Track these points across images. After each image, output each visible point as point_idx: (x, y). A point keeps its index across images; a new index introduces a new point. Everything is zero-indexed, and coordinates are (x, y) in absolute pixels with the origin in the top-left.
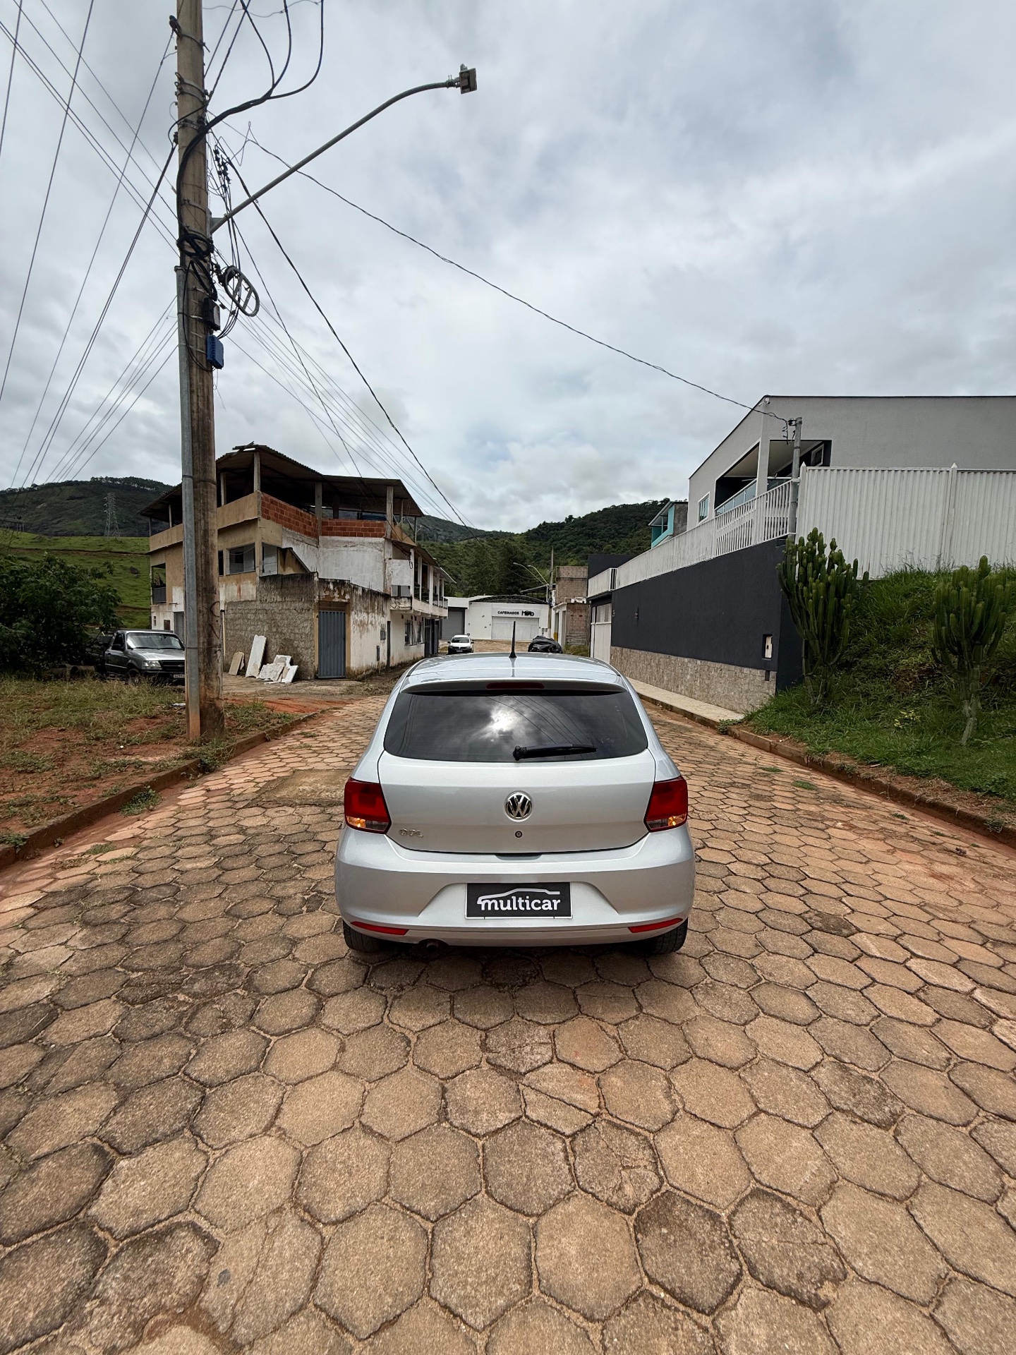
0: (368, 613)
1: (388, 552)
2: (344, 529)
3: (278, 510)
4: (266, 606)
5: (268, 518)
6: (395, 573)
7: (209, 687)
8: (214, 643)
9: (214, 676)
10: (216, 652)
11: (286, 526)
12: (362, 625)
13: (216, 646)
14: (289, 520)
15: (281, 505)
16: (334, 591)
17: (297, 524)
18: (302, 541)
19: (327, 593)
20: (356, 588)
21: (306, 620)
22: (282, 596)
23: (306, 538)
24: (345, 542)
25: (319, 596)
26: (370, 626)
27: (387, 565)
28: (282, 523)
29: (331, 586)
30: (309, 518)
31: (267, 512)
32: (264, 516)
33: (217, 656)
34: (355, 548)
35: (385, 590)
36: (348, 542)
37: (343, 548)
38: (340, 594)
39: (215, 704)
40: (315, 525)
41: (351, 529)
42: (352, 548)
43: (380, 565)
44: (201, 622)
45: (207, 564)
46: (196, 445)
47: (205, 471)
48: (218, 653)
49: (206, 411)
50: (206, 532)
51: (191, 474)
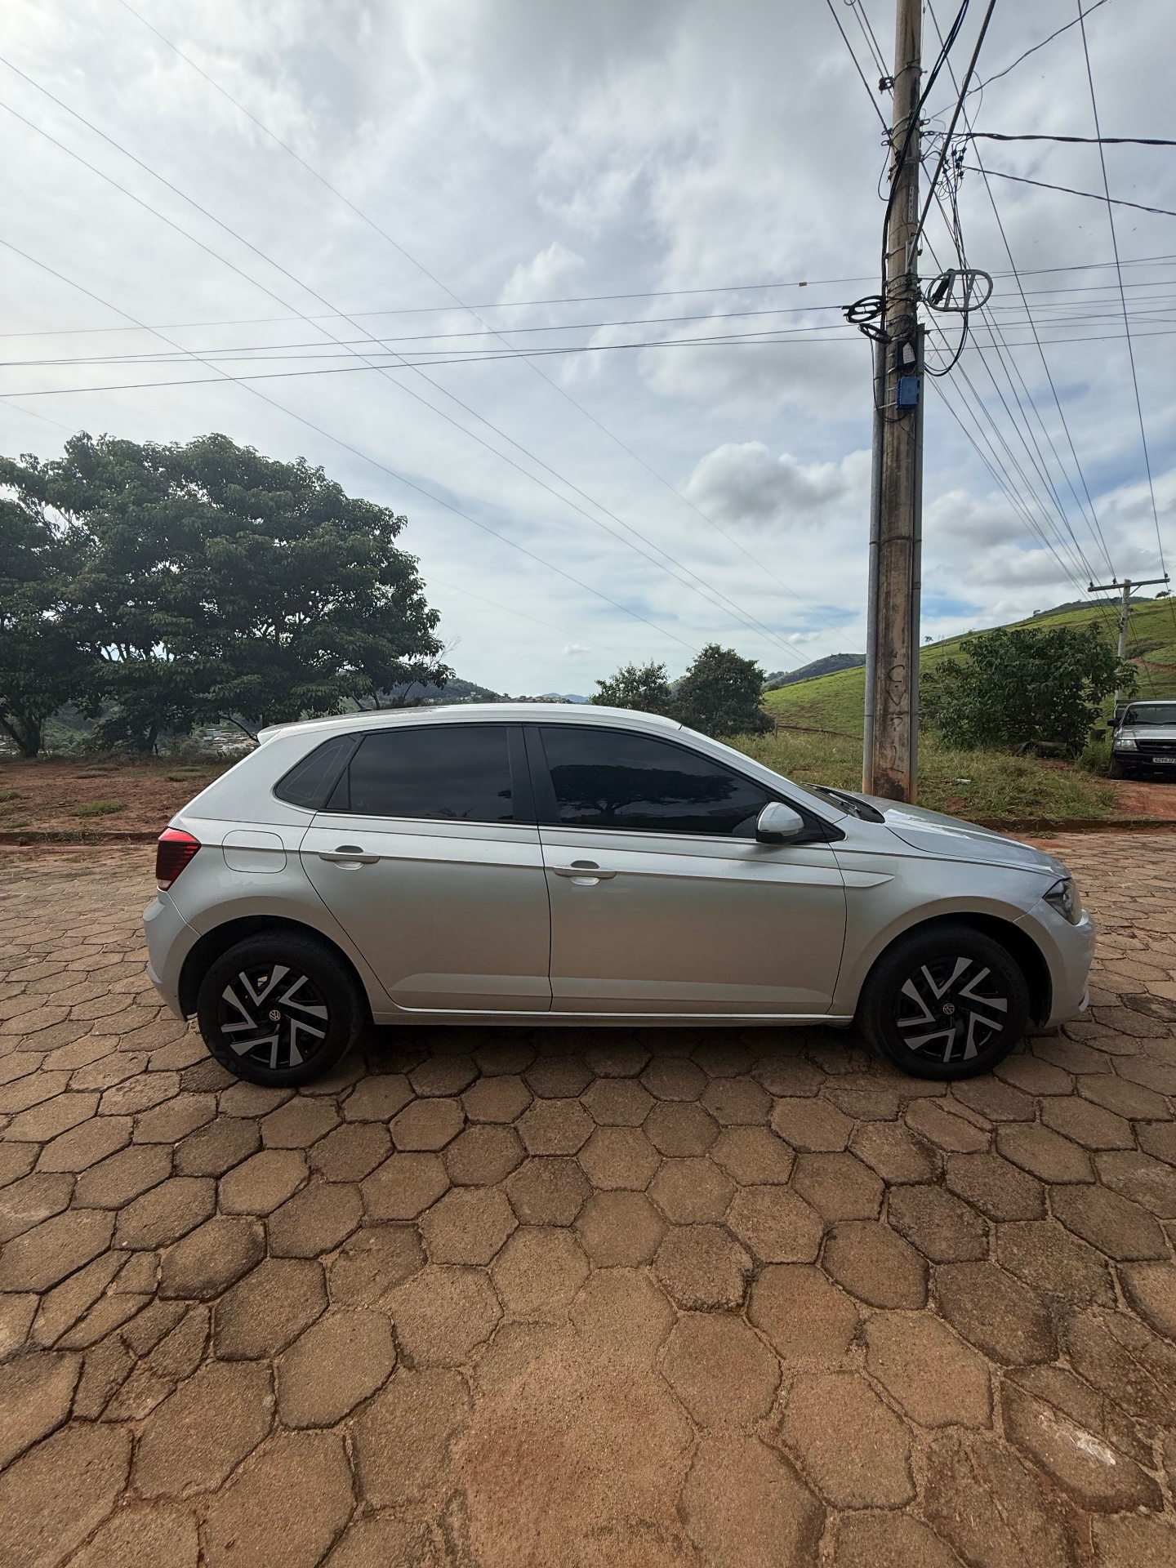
7: (883, 756)
8: (891, 710)
9: (888, 745)
10: (892, 719)
13: (893, 714)
33: (893, 724)
39: (887, 775)
44: (879, 689)
45: (887, 627)
46: (883, 506)
47: (890, 530)
48: (896, 721)
49: (894, 465)
50: (888, 594)
51: (875, 540)
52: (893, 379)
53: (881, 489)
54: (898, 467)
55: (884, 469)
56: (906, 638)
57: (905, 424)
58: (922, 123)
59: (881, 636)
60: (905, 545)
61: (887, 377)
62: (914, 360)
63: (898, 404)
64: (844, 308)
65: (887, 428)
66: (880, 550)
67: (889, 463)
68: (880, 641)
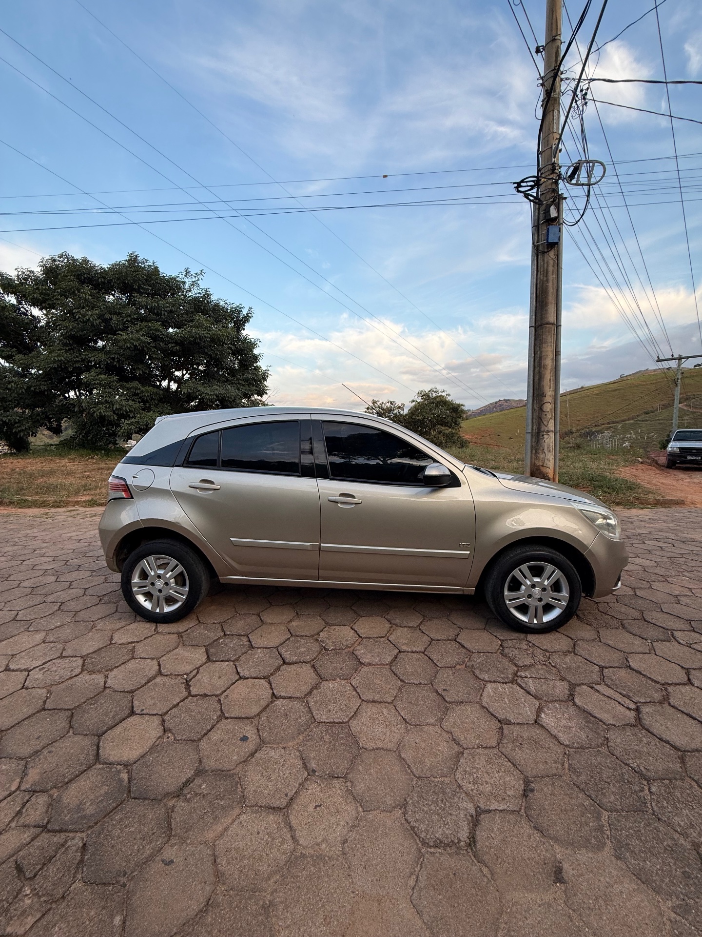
7: (537, 458)
8: (542, 429)
9: (540, 451)
10: (543, 435)
13: (543, 432)
33: (543, 438)
39: (540, 469)
44: (535, 417)
45: (541, 379)
46: (538, 305)
47: (542, 319)
48: (546, 436)
49: (545, 279)
50: (541, 358)
51: (533, 325)
52: (544, 226)
53: (537, 293)
54: (547, 281)
55: (538, 282)
56: (552, 385)
57: (552, 254)
58: (562, 73)
59: (536, 384)
60: (551, 328)
61: (540, 226)
62: (557, 215)
63: (547, 241)
64: (514, 183)
65: (540, 257)
66: (536, 331)
67: (541, 278)
68: (536, 386)
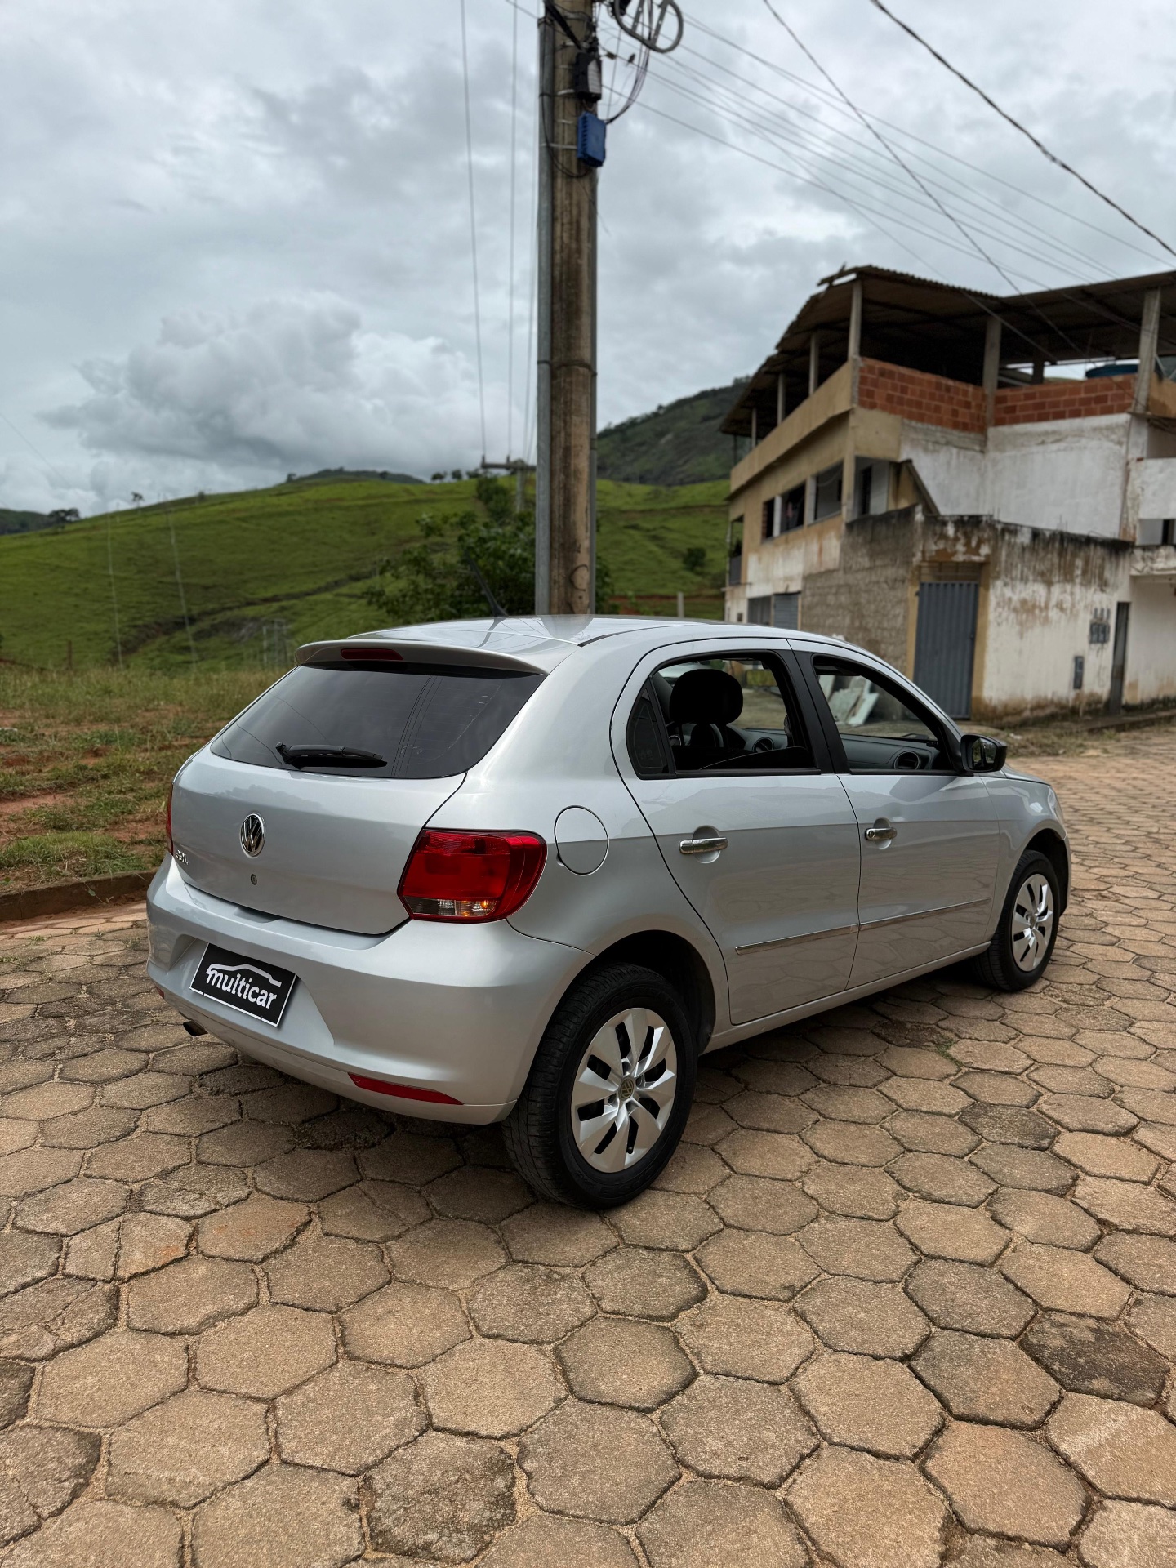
0: (1049, 584)
1: (1136, 444)
2: (1042, 405)
3: (894, 388)
4: (851, 579)
5: (873, 406)
6: (1148, 492)
11: (911, 416)
12: (1027, 608)
14: (919, 405)
15: (902, 377)
16: (956, 539)
17: (937, 409)
18: (948, 443)
19: (941, 545)
20: (1011, 530)
21: (899, 602)
22: (872, 555)
23: (955, 435)
24: (1039, 435)
25: (923, 552)
26: (1053, 614)
27: (1133, 474)
28: (902, 413)
29: (950, 530)
30: (965, 393)
31: (870, 394)
32: (862, 404)
34: (1062, 445)
35: (1124, 529)
36: (1046, 433)
37: (1035, 449)
38: (968, 544)
40: (979, 407)
41: (1055, 404)
42: (1055, 447)
43: (1117, 476)
44: (555, 600)
45: (568, 503)
49: (574, 245)
50: (567, 450)
51: (547, 358)
52: (570, 106)
53: (553, 278)
55: (558, 247)
56: (589, 525)
57: (586, 182)
59: (557, 514)
60: (587, 377)
61: (559, 101)
65: (559, 182)
66: (553, 376)
67: (566, 240)
68: (556, 523)
